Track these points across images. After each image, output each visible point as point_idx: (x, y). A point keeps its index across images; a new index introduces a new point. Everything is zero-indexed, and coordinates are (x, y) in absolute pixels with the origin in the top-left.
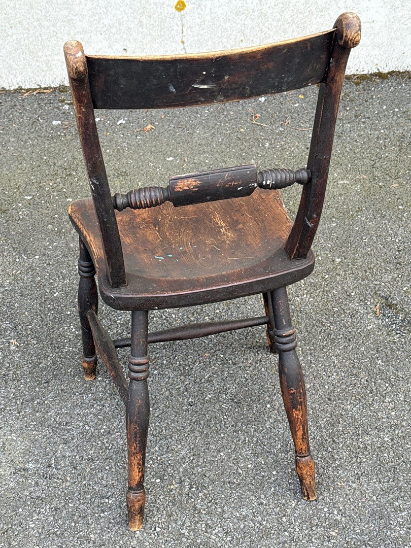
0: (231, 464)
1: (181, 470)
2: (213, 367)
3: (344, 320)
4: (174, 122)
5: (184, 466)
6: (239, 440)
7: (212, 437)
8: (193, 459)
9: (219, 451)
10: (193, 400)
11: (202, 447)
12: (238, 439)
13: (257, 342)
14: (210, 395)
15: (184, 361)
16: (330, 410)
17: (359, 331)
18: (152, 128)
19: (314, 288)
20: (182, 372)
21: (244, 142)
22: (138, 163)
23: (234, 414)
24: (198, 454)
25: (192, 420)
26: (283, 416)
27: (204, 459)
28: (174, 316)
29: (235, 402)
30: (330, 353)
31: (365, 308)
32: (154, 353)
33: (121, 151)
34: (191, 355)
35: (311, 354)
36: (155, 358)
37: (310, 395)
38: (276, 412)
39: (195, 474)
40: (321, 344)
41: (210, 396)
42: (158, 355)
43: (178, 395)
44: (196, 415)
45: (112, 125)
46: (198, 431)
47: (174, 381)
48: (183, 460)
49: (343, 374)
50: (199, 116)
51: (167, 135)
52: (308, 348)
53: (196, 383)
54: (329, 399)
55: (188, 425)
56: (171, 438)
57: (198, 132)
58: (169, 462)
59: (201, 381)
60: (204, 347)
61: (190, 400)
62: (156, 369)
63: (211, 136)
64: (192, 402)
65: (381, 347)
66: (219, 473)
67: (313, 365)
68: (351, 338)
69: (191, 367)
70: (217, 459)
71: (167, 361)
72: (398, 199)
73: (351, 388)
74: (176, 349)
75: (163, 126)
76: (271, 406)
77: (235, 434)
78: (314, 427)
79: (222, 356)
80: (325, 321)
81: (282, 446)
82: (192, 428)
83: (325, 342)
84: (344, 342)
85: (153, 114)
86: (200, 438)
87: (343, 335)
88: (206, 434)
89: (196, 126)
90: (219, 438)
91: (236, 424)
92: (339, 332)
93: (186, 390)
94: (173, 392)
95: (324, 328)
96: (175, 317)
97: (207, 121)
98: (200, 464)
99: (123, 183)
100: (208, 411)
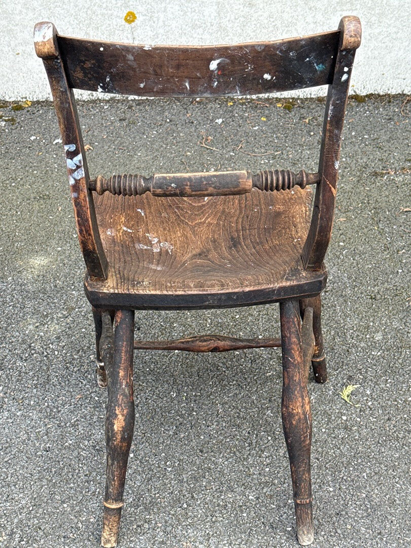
0: (72, 518)
1: (16, 520)
2: (84, 410)
3: (242, 365)
4: (116, 143)
5: (20, 517)
6: (89, 491)
7: (60, 487)
8: (32, 510)
9: (63, 502)
10: (51, 446)
11: (45, 497)
12: (87, 490)
13: (140, 385)
14: (71, 440)
15: (53, 402)
16: (198, 463)
17: (255, 378)
18: (90, 149)
19: (219, 328)
20: (49, 414)
21: (187, 167)
22: (64, 186)
23: (91, 462)
24: (39, 505)
25: (43, 467)
26: (144, 467)
27: (44, 510)
28: (56, 353)
29: (97, 449)
30: (217, 400)
31: (270, 352)
32: (24, 392)
33: (50, 172)
34: (63, 396)
35: (195, 401)
36: (22, 398)
37: (182, 446)
38: (138, 462)
39: (29, 526)
40: (210, 390)
41: (71, 442)
42: (27, 395)
43: (36, 440)
44: (49, 462)
45: (47, 145)
46: (47, 479)
47: (36, 423)
48: (21, 510)
49: (224, 424)
50: (145, 137)
51: (104, 157)
52: (194, 394)
53: (60, 426)
54: (201, 451)
55: (38, 472)
56: (15, 486)
57: (139, 154)
58: (5, 512)
59: (65, 425)
60: (80, 388)
61: (48, 445)
62: (20, 410)
63: (153, 159)
64: (49, 447)
65: (275, 396)
66: (56, 526)
67: (194, 413)
68: (245, 385)
69: (59, 409)
70: (58, 511)
71: (35, 401)
72: (341, 235)
73: (229, 440)
74: (49, 389)
75: (103, 147)
76: (134, 456)
77: (86, 484)
78: (175, 480)
79: (97, 398)
80: (221, 365)
81: (134, 500)
82: (40, 476)
83: (215, 388)
84: (236, 389)
85: (95, 134)
86: (46, 486)
87: (237, 381)
88: (54, 483)
89: (139, 148)
90: (68, 488)
91: (91, 473)
92: (233, 378)
93: (46, 435)
94: (32, 435)
95: (218, 373)
96: (58, 354)
97: (152, 143)
98: (38, 515)
99: (42, 207)
100: (64, 458)
